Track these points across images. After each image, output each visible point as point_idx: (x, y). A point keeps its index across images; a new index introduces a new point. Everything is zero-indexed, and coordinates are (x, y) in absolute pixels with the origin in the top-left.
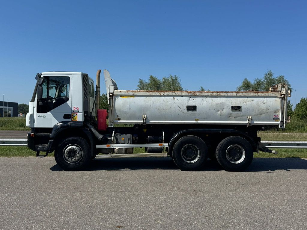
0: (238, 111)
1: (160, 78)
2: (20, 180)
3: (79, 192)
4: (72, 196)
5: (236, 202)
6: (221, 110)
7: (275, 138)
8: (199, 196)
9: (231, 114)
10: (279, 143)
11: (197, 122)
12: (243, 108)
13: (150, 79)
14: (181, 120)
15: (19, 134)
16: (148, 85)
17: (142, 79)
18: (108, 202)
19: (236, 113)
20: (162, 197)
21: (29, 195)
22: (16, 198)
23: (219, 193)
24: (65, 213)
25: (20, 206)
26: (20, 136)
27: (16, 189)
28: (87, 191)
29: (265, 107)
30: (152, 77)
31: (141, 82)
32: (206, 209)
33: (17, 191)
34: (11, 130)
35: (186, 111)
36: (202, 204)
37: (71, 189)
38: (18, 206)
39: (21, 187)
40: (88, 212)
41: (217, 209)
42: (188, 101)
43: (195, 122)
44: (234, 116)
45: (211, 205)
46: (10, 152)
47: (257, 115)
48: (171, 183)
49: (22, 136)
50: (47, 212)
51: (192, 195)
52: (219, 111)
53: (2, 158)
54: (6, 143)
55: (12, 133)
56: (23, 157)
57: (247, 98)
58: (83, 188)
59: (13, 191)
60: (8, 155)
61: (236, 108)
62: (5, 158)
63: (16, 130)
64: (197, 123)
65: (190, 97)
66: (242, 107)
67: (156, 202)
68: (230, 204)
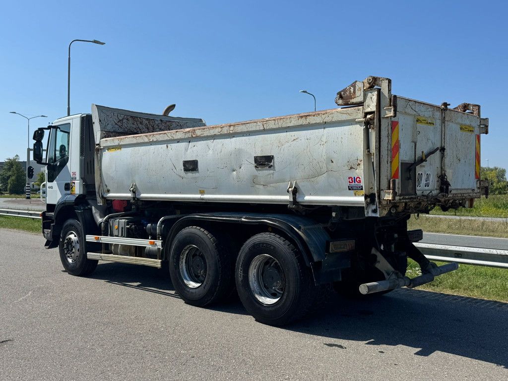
0: (266, 170)
6: (238, 169)
9: (255, 177)
11: (202, 197)
12: (276, 161)
14: (180, 193)
19: (264, 173)
29: (324, 154)
35: (183, 173)
42: (186, 150)
43: (198, 196)
44: (262, 183)
47: (308, 178)
52: (234, 171)
57: (285, 134)
61: (264, 162)
64: (203, 199)
65: (190, 142)
66: (275, 159)
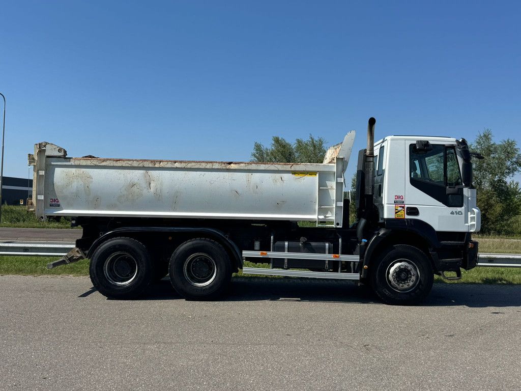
1: (291, 141)
2: (52, 318)
3: (156, 342)
4: (144, 351)
5: (445, 369)
7: (497, 248)
8: (374, 357)
10: (509, 259)
13: (273, 142)
15: (53, 235)
16: (272, 153)
17: (259, 142)
18: (208, 365)
20: (306, 357)
21: (67, 348)
22: (45, 353)
23: (412, 351)
24: (132, 385)
25: (50, 368)
26: (54, 238)
27: (45, 335)
28: (169, 341)
30: (277, 140)
31: (258, 147)
32: (390, 383)
33: (47, 339)
34: (39, 228)
36: (381, 373)
37: (142, 336)
38: (47, 368)
39: (53, 332)
40: (172, 384)
41: (411, 383)
45: (398, 375)
46: (37, 267)
48: (322, 330)
49: (59, 238)
50: (98, 381)
51: (361, 354)
53: (22, 277)
54: (30, 250)
55: (42, 232)
56: (59, 277)
58: (162, 335)
59: (39, 338)
60: (32, 272)
62: (27, 277)
63: (48, 228)
67: (295, 366)
68: (433, 373)
